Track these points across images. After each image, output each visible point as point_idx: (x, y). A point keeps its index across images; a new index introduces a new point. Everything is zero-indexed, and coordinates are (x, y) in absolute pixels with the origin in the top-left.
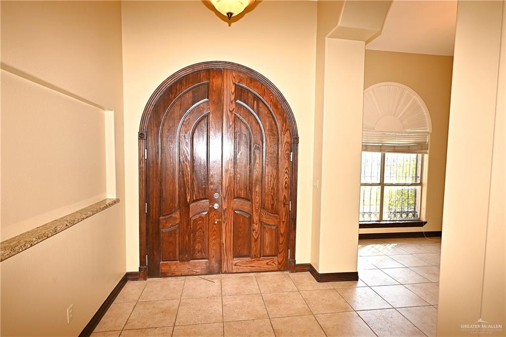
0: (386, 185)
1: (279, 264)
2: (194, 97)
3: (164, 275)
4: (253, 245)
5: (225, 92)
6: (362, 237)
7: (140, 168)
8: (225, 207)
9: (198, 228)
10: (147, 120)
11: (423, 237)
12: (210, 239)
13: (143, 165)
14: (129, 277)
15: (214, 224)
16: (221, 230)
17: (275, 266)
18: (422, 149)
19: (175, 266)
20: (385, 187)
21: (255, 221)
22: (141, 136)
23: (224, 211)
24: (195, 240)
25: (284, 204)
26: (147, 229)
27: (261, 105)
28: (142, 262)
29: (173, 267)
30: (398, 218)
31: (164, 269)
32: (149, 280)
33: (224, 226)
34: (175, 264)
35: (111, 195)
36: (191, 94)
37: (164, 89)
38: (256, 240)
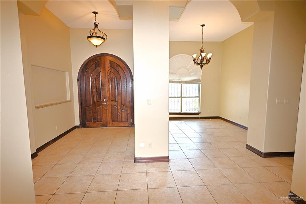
0: (183, 97)
1: (128, 124)
2: (95, 66)
3: (88, 127)
4: (118, 117)
5: (106, 64)
6: (171, 119)
7: (78, 91)
8: (108, 104)
9: (99, 111)
10: (80, 74)
11: (199, 119)
12: (103, 115)
13: (80, 90)
14: (76, 127)
15: (104, 110)
16: (107, 112)
17: (126, 125)
18: (198, 82)
19: (91, 124)
20: (183, 98)
21: (119, 109)
22: (78, 80)
23: (108, 105)
24: (98, 115)
25: (129, 103)
26: (82, 111)
27: (119, 68)
28: (80, 123)
29: (91, 125)
30: (188, 111)
31: (88, 125)
32: (83, 128)
33: (108, 110)
34: (92, 123)
35: (69, 99)
36: (94, 65)
37: (85, 64)
38: (119, 116)
